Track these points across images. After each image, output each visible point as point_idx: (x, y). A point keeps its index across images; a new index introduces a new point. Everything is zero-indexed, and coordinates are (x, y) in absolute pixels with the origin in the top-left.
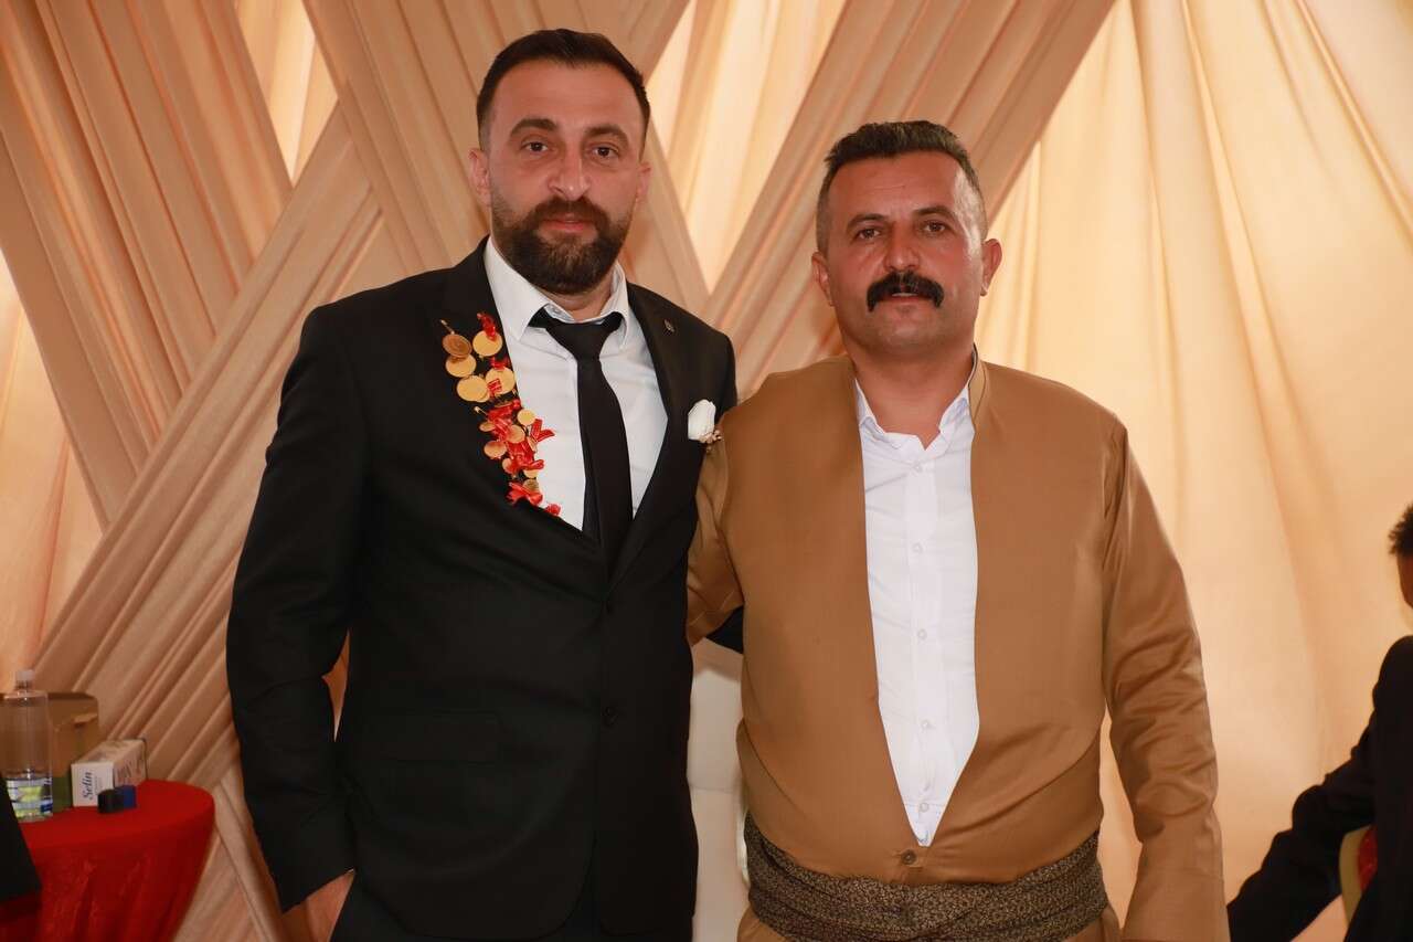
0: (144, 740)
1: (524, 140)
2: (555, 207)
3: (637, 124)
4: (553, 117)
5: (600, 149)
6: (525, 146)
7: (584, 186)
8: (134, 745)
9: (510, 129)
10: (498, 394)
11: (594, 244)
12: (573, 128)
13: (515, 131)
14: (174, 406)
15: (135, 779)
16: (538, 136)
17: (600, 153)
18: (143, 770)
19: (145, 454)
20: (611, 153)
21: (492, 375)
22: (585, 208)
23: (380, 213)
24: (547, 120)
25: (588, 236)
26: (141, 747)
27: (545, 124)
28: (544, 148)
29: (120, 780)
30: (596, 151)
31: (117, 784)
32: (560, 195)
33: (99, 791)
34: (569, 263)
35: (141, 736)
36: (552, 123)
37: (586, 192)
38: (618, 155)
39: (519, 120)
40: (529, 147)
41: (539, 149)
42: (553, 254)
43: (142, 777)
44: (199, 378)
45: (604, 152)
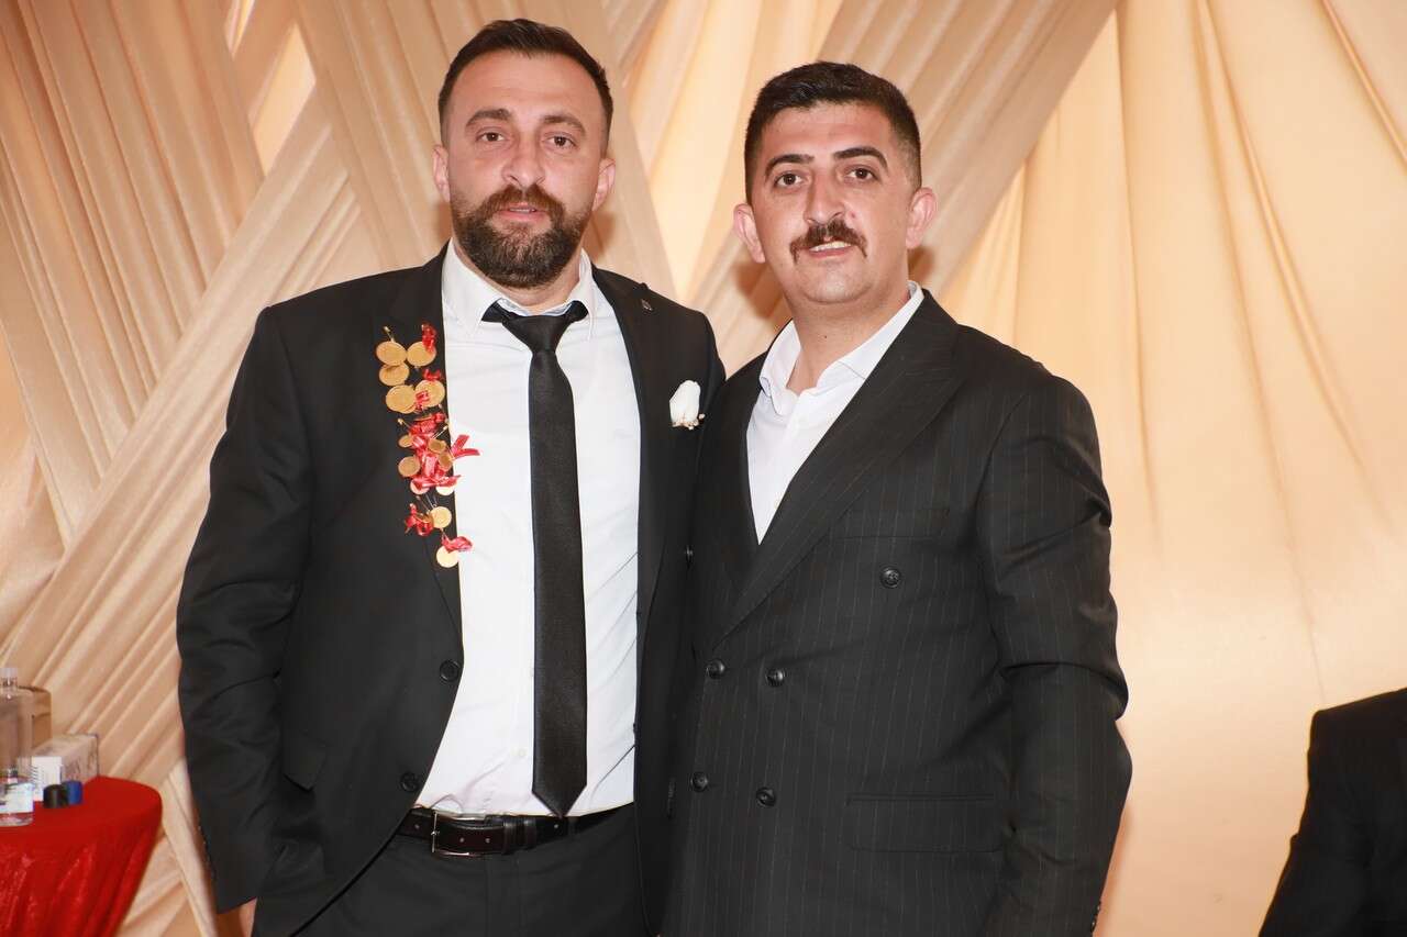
0: (97, 736)
1: (480, 131)
2: (509, 195)
3: (596, 114)
4: (508, 106)
5: (557, 138)
6: (481, 137)
7: (536, 175)
8: (86, 740)
9: (466, 122)
10: (425, 406)
11: (547, 234)
12: (527, 118)
13: (471, 122)
15: (85, 776)
16: (493, 126)
17: (557, 142)
18: (94, 767)
20: (568, 143)
21: (423, 385)
22: (539, 198)
24: (502, 110)
25: (541, 225)
26: (92, 743)
27: (499, 114)
28: (500, 138)
29: (67, 776)
30: (553, 141)
31: (65, 779)
32: (514, 182)
33: (45, 786)
34: (519, 252)
35: (90, 731)
36: (507, 112)
37: (540, 179)
38: (576, 146)
39: (474, 110)
40: (485, 138)
41: (495, 139)
42: (504, 243)
43: (93, 774)
45: (560, 142)
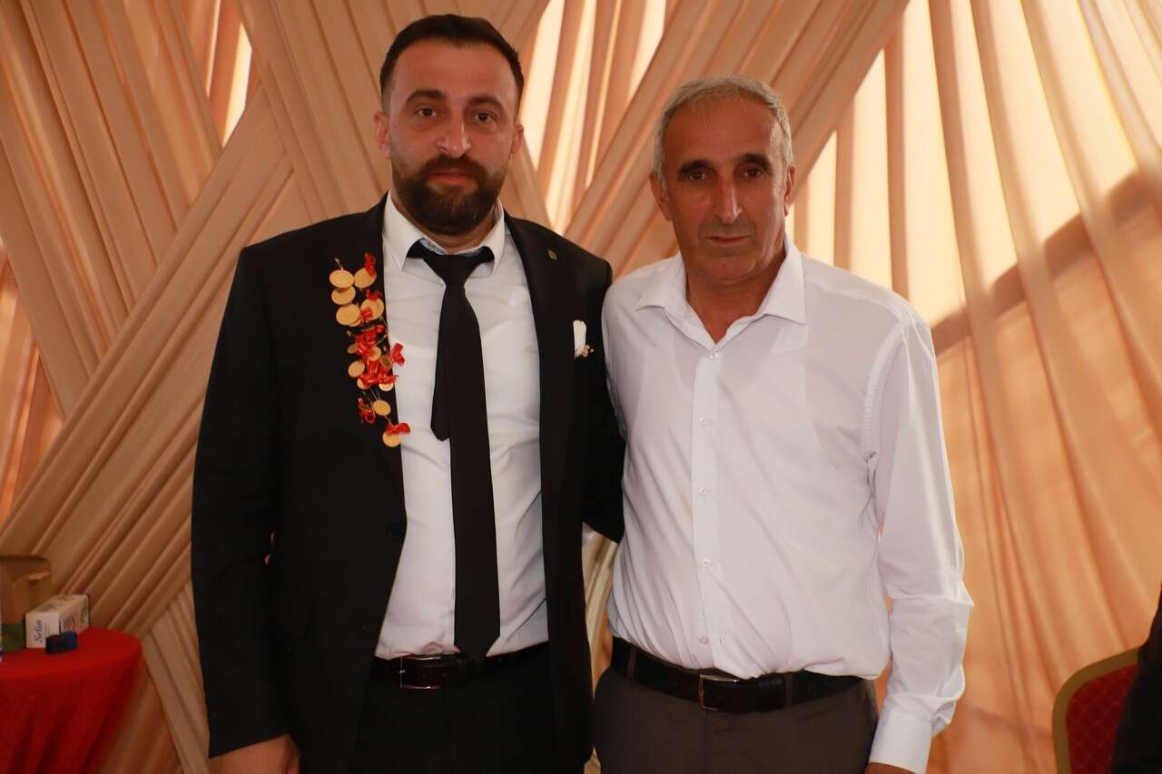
0: (89, 596)
1: (418, 106)
2: (442, 163)
3: (512, 94)
4: (441, 88)
5: (480, 115)
6: (417, 112)
7: (466, 146)
8: (79, 600)
9: (406, 98)
10: (368, 320)
11: (475, 194)
12: (458, 96)
13: (410, 100)
14: (122, 323)
15: (80, 627)
16: (429, 104)
17: (481, 119)
18: (86, 621)
19: (97, 362)
20: (489, 119)
21: (367, 304)
22: (466, 164)
23: (292, 171)
24: (437, 92)
25: (469, 187)
26: (85, 601)
27: (434, 95)
28: (434, 114)
29: (65, 628)
30: (477, 117)
31: (63, 630)
32: (446, 152)
33: (47, 636)
34: (454, 209)
35: (86, 592)
36: (441, 94)
37: (468, 150)
38: (495, 119)
39: (413, 90)
40: (421, 113)
41: (431, 114)
42: (441, 202)
43: (85, 625)
44: (141, 302)
45: (483, 117)
